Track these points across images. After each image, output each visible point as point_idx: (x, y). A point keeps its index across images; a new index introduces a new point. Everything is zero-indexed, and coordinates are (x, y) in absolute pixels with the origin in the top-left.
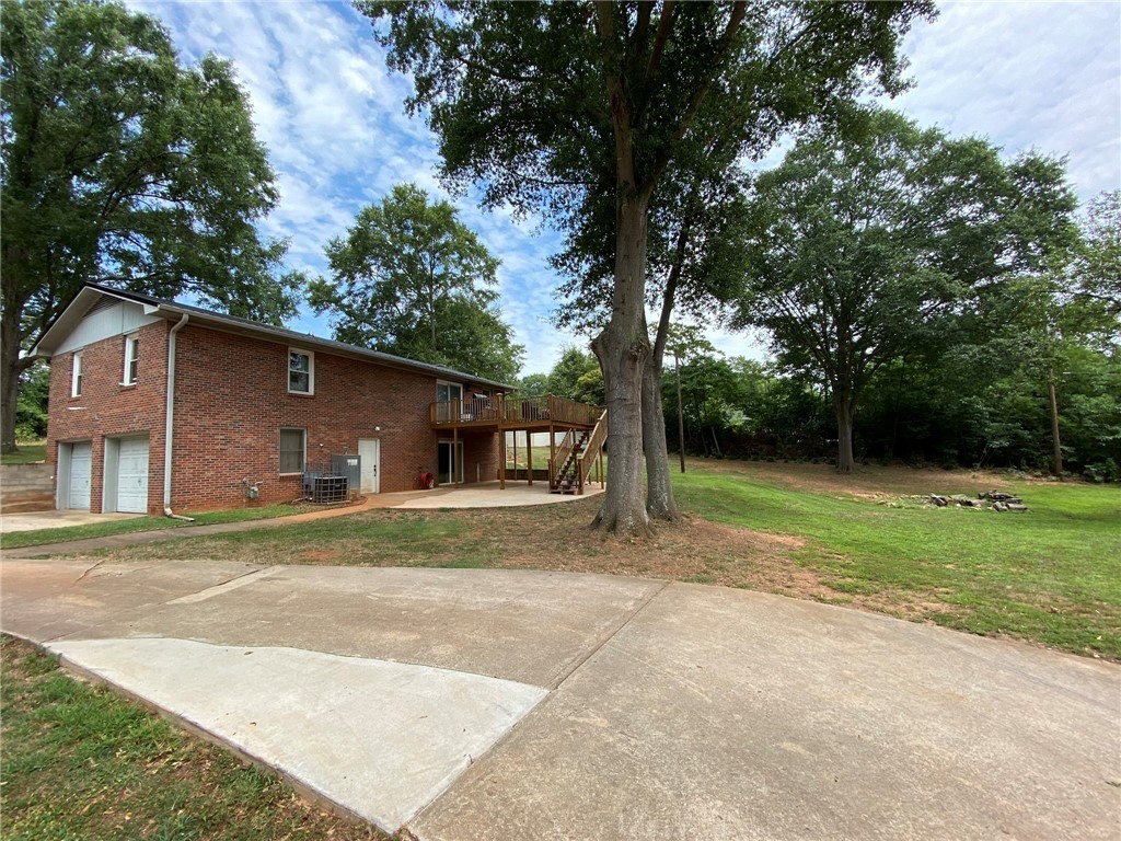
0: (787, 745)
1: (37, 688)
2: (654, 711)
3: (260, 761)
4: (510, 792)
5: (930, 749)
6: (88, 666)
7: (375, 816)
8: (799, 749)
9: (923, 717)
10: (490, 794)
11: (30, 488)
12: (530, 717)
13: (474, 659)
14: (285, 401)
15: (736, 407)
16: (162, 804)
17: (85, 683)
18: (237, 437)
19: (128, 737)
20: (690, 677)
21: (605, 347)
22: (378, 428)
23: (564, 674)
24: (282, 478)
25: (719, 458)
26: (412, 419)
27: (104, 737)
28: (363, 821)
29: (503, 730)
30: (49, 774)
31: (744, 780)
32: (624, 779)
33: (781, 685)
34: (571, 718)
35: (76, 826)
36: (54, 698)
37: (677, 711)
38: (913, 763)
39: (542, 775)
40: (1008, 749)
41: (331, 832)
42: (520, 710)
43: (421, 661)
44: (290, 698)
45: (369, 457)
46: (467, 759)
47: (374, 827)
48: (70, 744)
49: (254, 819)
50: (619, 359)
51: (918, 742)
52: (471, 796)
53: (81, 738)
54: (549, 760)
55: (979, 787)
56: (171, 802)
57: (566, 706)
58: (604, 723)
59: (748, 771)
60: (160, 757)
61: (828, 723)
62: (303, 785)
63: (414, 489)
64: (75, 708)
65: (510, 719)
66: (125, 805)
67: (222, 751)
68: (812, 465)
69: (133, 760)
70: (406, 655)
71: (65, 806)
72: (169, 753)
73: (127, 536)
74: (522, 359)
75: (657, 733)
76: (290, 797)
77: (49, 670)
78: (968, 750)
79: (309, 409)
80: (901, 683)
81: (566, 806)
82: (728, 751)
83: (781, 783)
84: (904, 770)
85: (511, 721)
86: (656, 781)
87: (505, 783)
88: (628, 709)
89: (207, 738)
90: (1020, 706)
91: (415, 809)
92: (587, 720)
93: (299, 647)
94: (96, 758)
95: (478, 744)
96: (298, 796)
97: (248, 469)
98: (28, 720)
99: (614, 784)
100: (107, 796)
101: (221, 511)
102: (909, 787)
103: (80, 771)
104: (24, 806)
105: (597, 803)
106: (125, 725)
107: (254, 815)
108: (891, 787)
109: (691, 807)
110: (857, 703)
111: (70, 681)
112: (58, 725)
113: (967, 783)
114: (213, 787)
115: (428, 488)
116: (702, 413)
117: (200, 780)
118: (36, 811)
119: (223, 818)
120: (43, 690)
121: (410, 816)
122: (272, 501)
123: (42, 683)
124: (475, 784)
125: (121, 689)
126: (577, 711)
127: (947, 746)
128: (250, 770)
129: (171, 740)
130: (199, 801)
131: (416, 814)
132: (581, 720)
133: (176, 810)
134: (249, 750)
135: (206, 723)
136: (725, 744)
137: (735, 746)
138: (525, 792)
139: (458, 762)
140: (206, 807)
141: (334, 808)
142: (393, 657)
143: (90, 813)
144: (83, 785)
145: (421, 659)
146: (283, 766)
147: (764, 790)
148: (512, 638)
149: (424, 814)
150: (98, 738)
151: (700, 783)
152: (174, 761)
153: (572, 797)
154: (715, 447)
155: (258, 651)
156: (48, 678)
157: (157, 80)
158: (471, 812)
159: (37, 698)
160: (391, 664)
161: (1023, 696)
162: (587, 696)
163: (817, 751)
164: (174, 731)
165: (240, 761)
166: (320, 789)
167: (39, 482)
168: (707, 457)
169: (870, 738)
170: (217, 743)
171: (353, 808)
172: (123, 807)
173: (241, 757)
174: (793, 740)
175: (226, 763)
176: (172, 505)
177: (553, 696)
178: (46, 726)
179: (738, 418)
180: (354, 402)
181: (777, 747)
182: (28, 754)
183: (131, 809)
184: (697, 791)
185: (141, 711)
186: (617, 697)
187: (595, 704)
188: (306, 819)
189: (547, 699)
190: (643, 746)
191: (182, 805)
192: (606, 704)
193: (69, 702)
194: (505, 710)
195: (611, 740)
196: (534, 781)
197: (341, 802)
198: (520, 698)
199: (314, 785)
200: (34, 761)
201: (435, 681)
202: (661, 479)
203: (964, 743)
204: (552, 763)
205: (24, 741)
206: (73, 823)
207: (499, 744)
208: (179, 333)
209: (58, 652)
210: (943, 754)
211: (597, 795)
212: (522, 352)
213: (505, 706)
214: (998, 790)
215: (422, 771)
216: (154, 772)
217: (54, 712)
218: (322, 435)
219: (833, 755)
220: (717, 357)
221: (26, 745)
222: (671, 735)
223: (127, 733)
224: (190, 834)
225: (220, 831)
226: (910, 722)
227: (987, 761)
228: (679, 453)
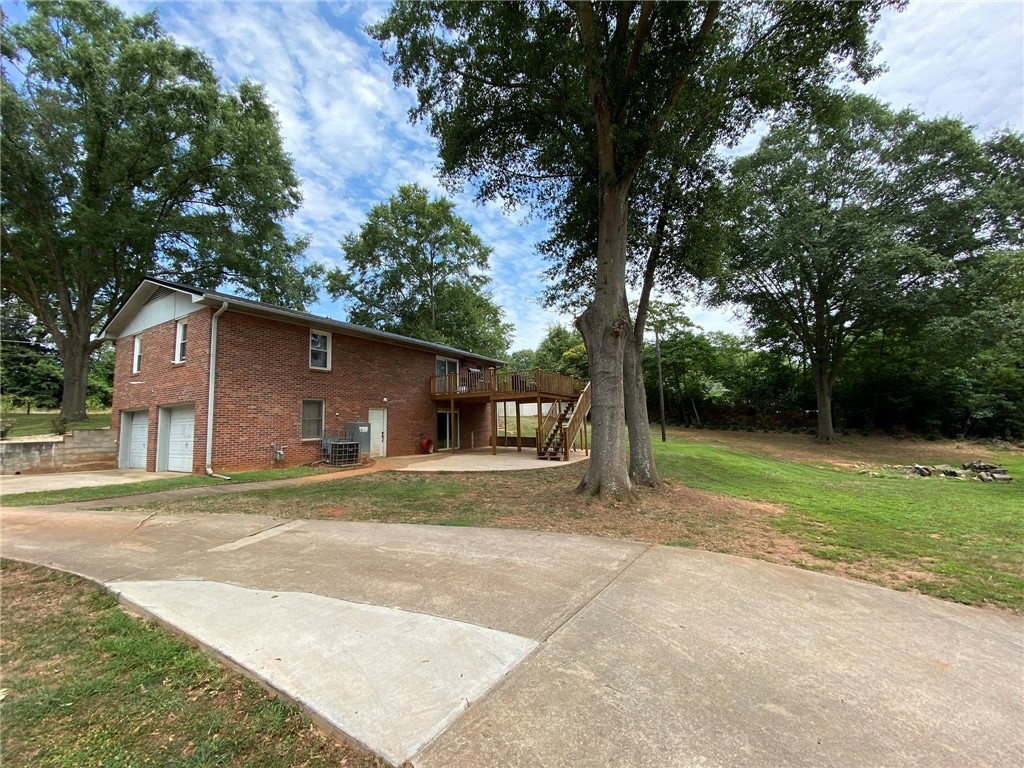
0: (770, 707)
1: (98, 622)
2: (639, 667)
3: (283, 693)
4: (504, 736)
5: (914, 714)
6: (141, 604)
7: (383, 750)
8: (782, 711)
9: (907, 684)
10: (486, 736)
11: (98, 450)
12: (521, 666)
13: (469, 610)
14: (307, 375)
15: (715, 379)
16: (200, 728)
17: (139, 619)
18: (266, 407)
19: (173, 668)
20: (673, 636)
21: (589, 324)
22: (385, 399)
23: (553, 628)
24: (304, 443)
25: (700, 428)
26: (415, 390)
27: (153, 667)
28: (372, 753)
29: (497, 677)
30: (106, 697)
31: (727, 739)
32: (610, 730)
33: (763, 647)
34: (560, 670)
35: (128, 745)
36: (113, 631)
37: (661, 668)
38: (896, 727)
39: (533, 722)
40: (994, 718)
41: (343, 762)
42: (512, 660)
43: (423, 610)
44: (309, 638)
45: (377, 426)
46: (464, 703)
47: (381, 760)
48: (124, 672)
49: (278, 746)
50: (601, 335)
51: (903, 707)
52: (468, 737)
53: (134, 667)
54: (540, 708)
55: (964, 754)
56: (208, 727)
57: (555, 658)
58: (592, 676)
59: (730, 730)
60: (200, 686)
61: (811, 687)
62: (320, 717)
63: (416, 454)
64: (130, 640)
65: (504, 667)
66: (169, 727)
67: (251, 683)
68: (791, 435)
69: (177, 687)
70: (410, 604)
71: (119, 727)
72: (207, 682)
73: (176, 492)
74: (512, 336)
75: (642, 688)
76: (309, 728)
77: (109, 607)
78: (953, 716)
79: (327, 383)
80: (885, 650)
81: (556, 752)
82: (712, 709)
83: (764, 742)
84: (887, 734)
85: (504, 669)
86: (641, 734)
87: (499, 727)
88: (614, 663)
89: (240, 671)
90: (1006, 675)
91: (418, 746)
92: (574, 672)
93: (317, 593)
94: (146, 685)
95: (475, 689)
96: (316, 727)
97: (275, 435)
98: (91, 650)
99: (601, 734)
100: (154, 719)
101: (252, 471)
102: (892, 751)
103: (133, 695)
104: (86, 725)
105: (585, 751)
106: (171, 657)
107: (277, 741)
108: (874, 750)
109: (675, 761)
110: (840, 668)
111: (126, 616)
112: (115, 655)
113: (952, 750)
114: (244, 715)
115: (428, 453)
116: (682, 385)
117: (233, 708)
118: (96, 730)
119: (252, 743)
120: (104, 624)
121: (412, 751)
122: (296, 463)
123: (104, 618)
124: (471, 726)
125: (169, 625)
126: (565, 663)
127: (931, 713)
128: (275, 700)
129: (209, 671)
130: (231, 727)
131: (419, 750)
132: (569, 672)
133: (212, 735)
134: (274, 683)
135: (239, 656)
136: (708, 703)
137: (718, 705)
138: (517, 736)
139: (456, 704)
140: (237, 732)
141: (347, 739)
142: (398, 605)
143: (140, 733)
144: (134, 709)
145: (422, 608)
146: (303, 699)
147: (747, 748)
148: (505, 593)
149: (426, 750)
150: (147, 668)
151: (683, 739)
152: (211, 690)
153: (561, 744)
154: (695, 417)
155: (282, 595)
156: (108, 613)
157: (202, 103)
158: (468, 752)
159: (99, 631)
160: (396, 611)
161: (1009, 665)
162: (574, 650)
163: (801, 714)
164: (212, 663)
165: (267, 693)
166: (334, 722)
167: (105, 445)
168: (687, 427)
169: (854, 703)
170: (248, 675)
171: (363, 741)
172: (167, 729)
173: (268, 689)
174: (777, 702)
175: (255, 694)
176: (213, 466)
177: (543, 647)
178: (106, 655)
179: (717, 390)
180: (365, 376)
181: (760, 708)
182: (90, 679)
183: (174, 731)
184: (681, 746)
185: (185, 645)
186: (603, 652)
187: (581, 657)
188: (322, 748)
189: (537, 651)
190: (628, 699)
191: (217, 730)
192: (592, 658)
193: (125, 635)
194: (499, 659)
195: (597, 692)
196: (526, 726)
197: (353, 735)
198: (511, 649)
199: (330, 718)
200: (95, 685)
201: (435, 629)
202: (642, 448)
203: (949, 710)
204: (542, 711)
205: (87, 668)
206: (125, 742)
207: (493, 691)
208: (220, 318)
209: (117, 591)
210: (927, 720)
211: (585, 744)
212: (512, 330)
213: (498, 654)
214: (983, 757)
215: (423, 711)
216: (194, 699)
217: (112, 643)
218: (337, 405)
219: (815, 718)
220: (696, 332)
221: (88, 671)
222: (655, 690)
223: (172, 664)
224: (224, 756)
225: (249, 755)
226: (894, 689)
227: (972, 728)
228: (660, 423)
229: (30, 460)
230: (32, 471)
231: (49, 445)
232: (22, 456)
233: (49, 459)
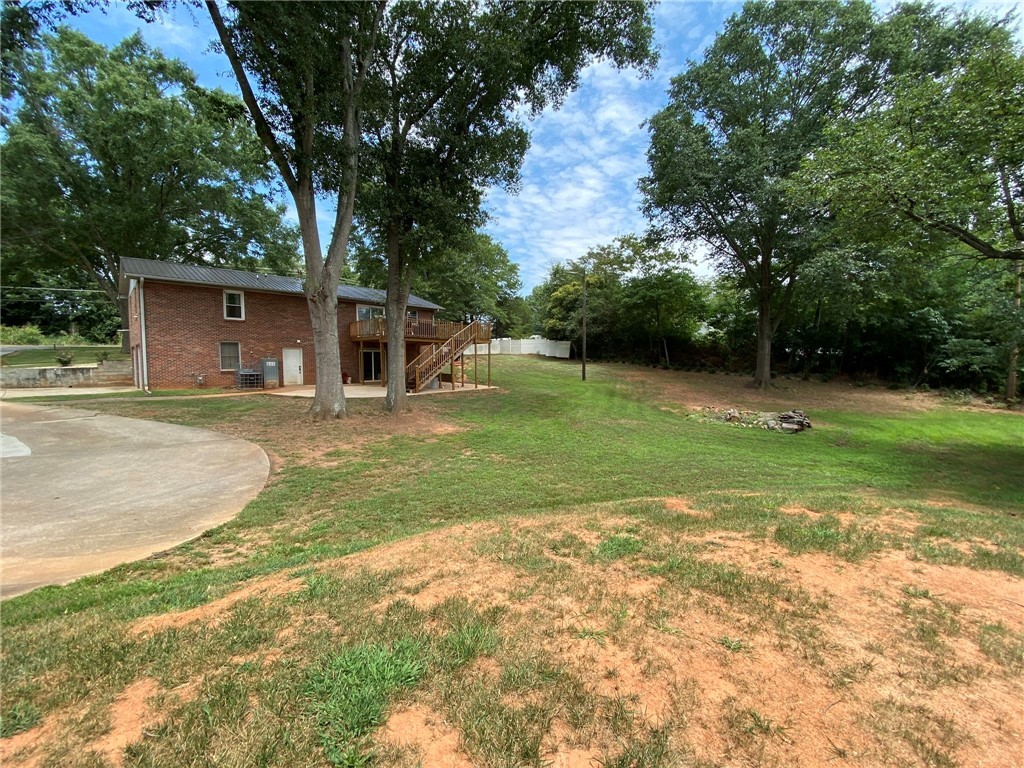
11: (120, 373)
14: (223, 324)
18: (189, 347)
22: (299, 341)
24: (223, 372)
45: (293, 361)
79: (241, 330)
97: (198, 367)
101: (180, 389)
122: (217, 386)
154: (665, 357)
168: (655, 367)
176: (149, 385)
180: (278, 323)
218: (252, 345)
228: (581, 360)
229: (77, 379)
230: (79, 386)
231: (88, 369)
232: (71, 376)
233: (89, 378)
